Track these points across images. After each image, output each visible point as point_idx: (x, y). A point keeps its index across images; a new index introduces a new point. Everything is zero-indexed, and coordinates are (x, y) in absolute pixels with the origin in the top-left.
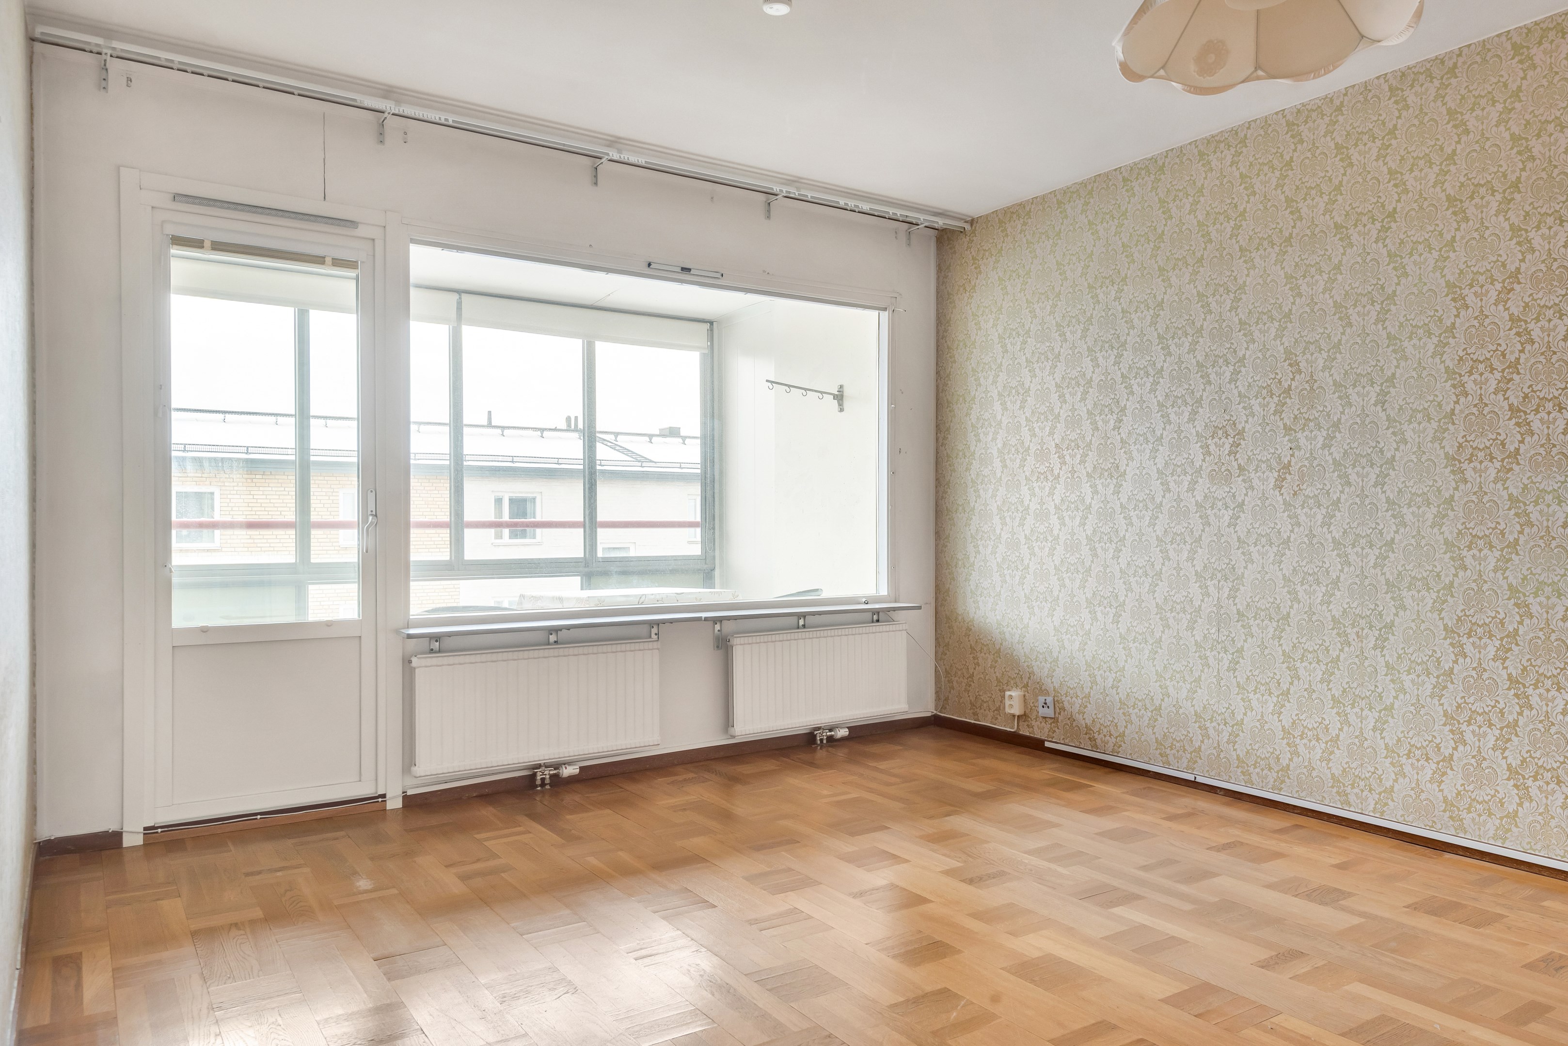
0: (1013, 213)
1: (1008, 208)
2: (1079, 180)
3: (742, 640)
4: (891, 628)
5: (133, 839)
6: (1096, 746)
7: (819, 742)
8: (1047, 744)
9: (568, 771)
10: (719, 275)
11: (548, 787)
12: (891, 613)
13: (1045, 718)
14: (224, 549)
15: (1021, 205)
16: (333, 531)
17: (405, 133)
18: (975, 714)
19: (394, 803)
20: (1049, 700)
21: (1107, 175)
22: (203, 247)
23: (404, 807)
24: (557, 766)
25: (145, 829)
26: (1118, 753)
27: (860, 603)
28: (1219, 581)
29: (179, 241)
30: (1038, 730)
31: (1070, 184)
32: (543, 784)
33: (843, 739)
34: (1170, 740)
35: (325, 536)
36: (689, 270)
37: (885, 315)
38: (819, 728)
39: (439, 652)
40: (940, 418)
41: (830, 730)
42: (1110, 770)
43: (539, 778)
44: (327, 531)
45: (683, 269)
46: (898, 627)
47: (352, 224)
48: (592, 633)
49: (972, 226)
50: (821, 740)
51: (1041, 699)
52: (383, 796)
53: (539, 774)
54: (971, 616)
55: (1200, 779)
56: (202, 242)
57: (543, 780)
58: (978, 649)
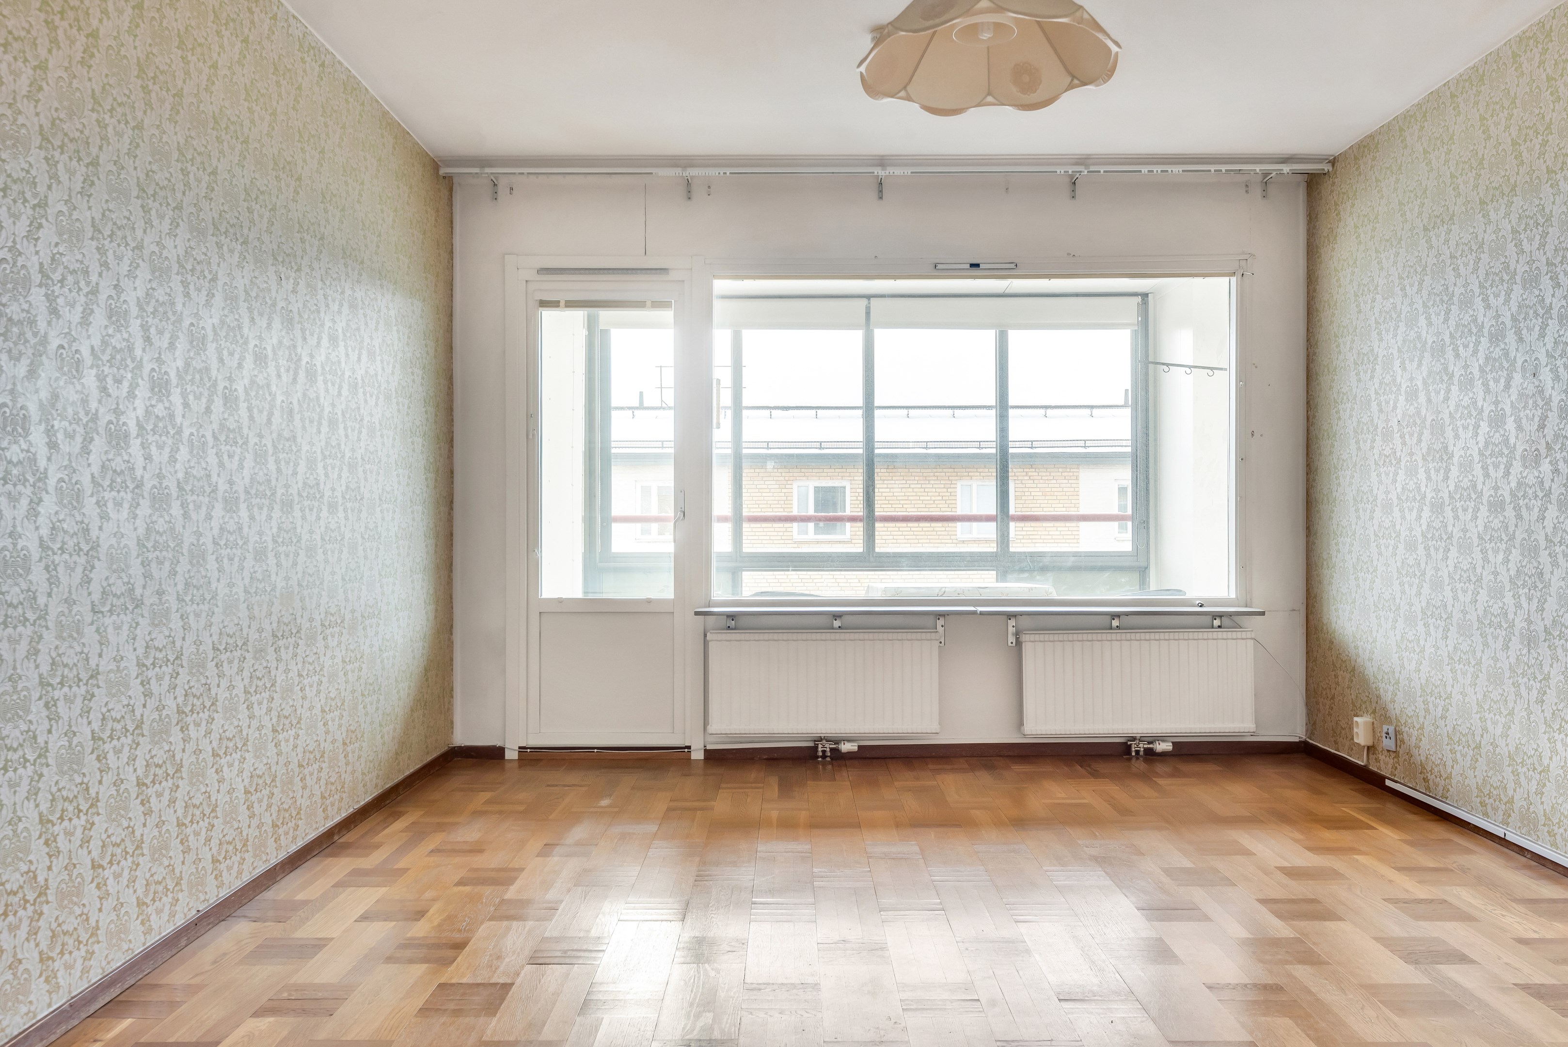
0: (1365, 147)
1: (1362, 141)
2: (1416, 102)
3: (1032, 637)
4: (1239, 635)
5: (511, 755)
6: (1428, 788)
7: (1133, 754)
8: (1388, 783)
9: (846, 747)
10: (1013, 266)
11: (828, 759)
12: (1237, 619)
13: (1389, 751)
14: (853, 541)
15: (1371, 137)
16: (951, 524)
17: (709, 187)
18: (1336, 742)
19: (697, 755)
20: (1391, 730)
21: (1437, 91)
22: (558, 306)
23: (705, 759)
24: (837, 742)
25: (520, 748)
26: (1447, 798)
27: (1194, 606)
28: (1529, 590)
29: (544, 304)
30: (1382, 766)
31: (1408, 107)
32: (824, 756)
33: (1164, 755)
34: (1488, 787)
35: (943, 529)
36: (977, 265)
37: (1234, 279)
38: (1134, 739)
39: (735, 629)
40: (1310, 393)
41: (1149, 743)
42: (1437, 818)
43: (820, 749)
44: (946, 524)
45: (972, 265)
46: (1244, 635)
47: (663, 270)
48: (877, 620)
49: (1333, 166)
50: (1137, 752)
51: (1385, 728)
52: (689, 747)
53: (820, 746)
54: (1333, 625)
55: (1510, 837)
56: (559, 302)
57: (824, 752)
58: (1338, 666)
